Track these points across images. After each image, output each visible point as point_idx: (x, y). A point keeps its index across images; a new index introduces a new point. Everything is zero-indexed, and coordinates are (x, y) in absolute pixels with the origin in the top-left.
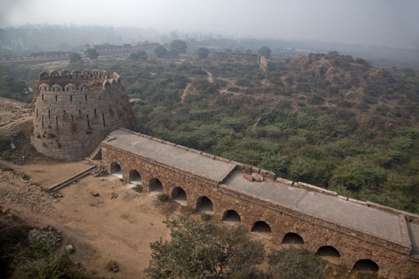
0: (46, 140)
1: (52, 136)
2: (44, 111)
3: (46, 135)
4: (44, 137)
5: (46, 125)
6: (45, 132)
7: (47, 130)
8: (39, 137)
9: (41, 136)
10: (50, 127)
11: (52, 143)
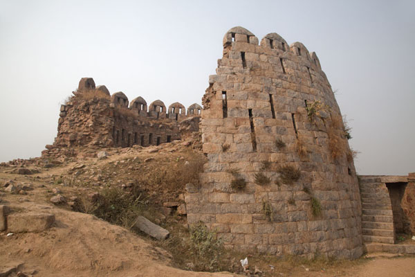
0: (270, 194)
1: (290, 176)
2: (255, 95)
3: (268, 174)
4: (262, 181)
5: (266, 139)
6: (267, 165)
7: (273, 157)
8: (239, 185)
9: (251, 179)
10: (280, 145)
11: (292, 202)
